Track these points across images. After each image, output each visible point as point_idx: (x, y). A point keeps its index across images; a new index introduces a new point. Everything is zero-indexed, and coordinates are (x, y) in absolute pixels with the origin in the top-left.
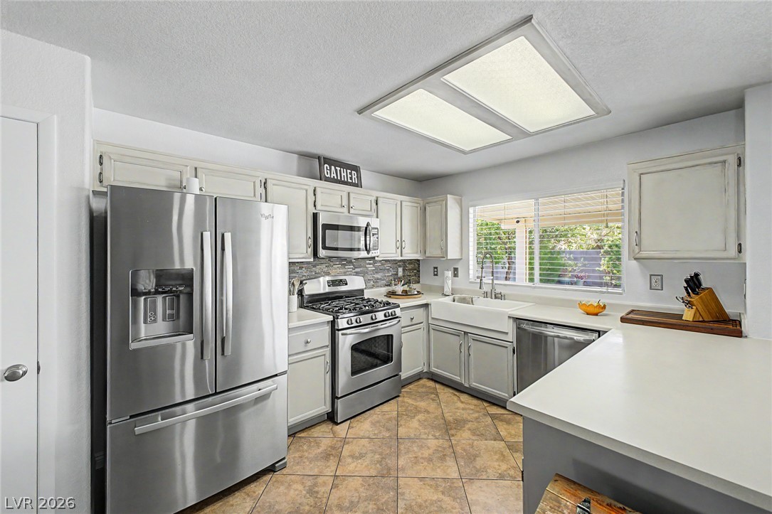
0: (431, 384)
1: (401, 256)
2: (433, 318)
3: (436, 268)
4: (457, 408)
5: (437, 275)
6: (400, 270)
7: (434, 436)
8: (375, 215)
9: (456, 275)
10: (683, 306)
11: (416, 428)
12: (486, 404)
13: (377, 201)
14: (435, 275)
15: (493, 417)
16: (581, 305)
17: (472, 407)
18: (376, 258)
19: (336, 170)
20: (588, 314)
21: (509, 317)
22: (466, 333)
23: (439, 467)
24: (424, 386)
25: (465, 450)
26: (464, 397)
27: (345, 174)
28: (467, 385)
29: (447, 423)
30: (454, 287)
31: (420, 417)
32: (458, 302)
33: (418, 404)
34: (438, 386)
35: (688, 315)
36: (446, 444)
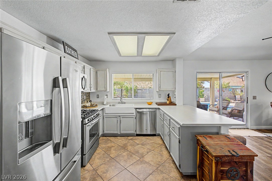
0: (105, 138)
1: (91, 91)
2: (105, 113)
3: (98, 95)
4: (120, 142)
5: (99, 98)
6: (85, 97)
7: (122, 152)
8: (83, 73)
9: (107, 97)
10: (167, 101)
11: (115, 152)
12: (126, 137)
13: (84, 67)
14: (97, 98)
15: (131, 139)
16: (147, 103)
17: (124, 139)
18: (84, 92)
19: (70, 50)
20: (149, 105)
21: (134, 108)
22: (119, 116)
23: (133, 159)
24: (103, 139)
25: (134, 151)
26: (119, 138)
27: (73, 53)
28: (119, 133)
29: (122, 147)
30: (107, 101)
31: (112, 149)
32: (112, 106)
33: (107, 145)
34: (108, 138)
35: (168, 102)
36: (128, 152)
